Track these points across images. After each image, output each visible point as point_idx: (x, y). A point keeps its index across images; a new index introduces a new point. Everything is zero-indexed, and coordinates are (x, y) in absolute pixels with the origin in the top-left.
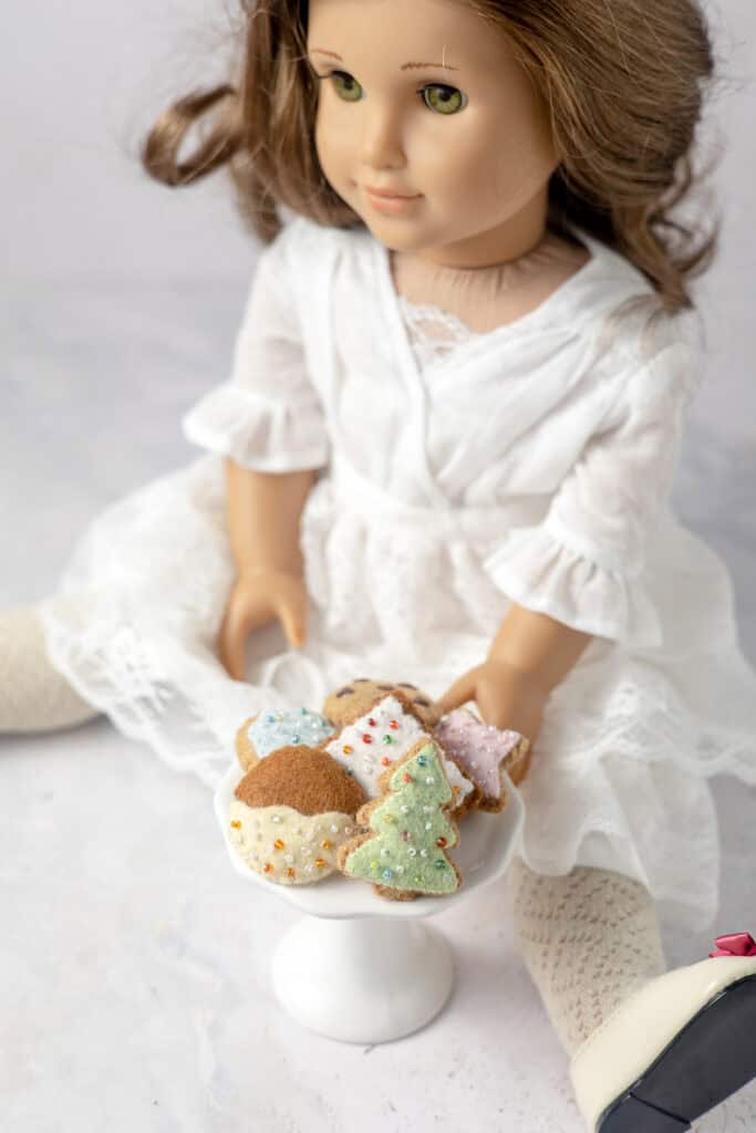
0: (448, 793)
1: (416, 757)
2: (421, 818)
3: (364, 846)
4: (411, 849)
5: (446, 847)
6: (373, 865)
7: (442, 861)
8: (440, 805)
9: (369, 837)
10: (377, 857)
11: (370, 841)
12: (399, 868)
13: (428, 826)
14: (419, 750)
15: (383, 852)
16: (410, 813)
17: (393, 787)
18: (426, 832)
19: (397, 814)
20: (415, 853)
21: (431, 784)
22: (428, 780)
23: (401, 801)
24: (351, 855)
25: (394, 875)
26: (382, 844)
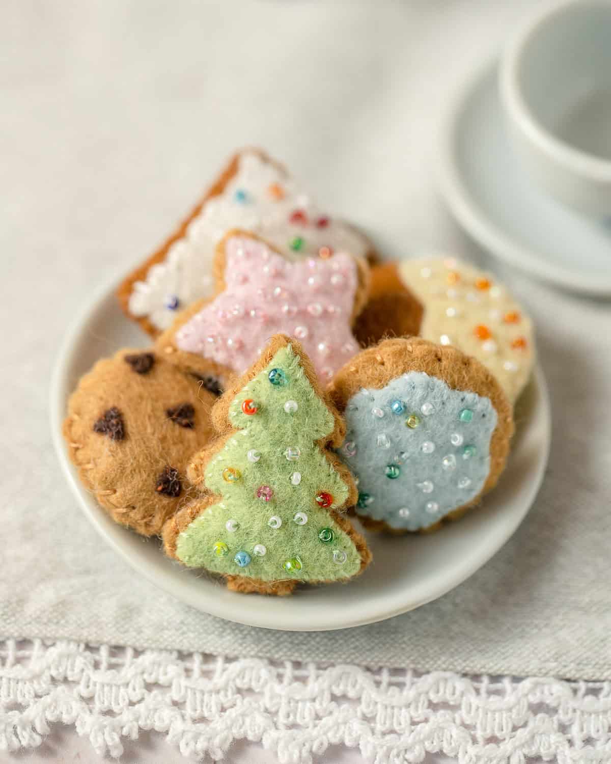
0: (326, 423)
1: (266, 372)
2: (284, 468)
3: (201, 518)
4: (273, 518)
5: (333, 506)
6: (217, 546)
7: (328, 530)
8: (316, 443)
9: (208, 504)
10: (221, 536)
11: (209, 510)
12: (259, 549)
13: (296, 478)
14: (271, 357)
15: (229, 525)
16: (262, 463)
17: (235, 423)
18: (294, 489)
19: (242, 466)
20: (280, 522)
21: (293, 414)
22: (287, 406)
23: (247, 445)
24: (183, 535)
25: (253, 560)
26: (226, 514)
